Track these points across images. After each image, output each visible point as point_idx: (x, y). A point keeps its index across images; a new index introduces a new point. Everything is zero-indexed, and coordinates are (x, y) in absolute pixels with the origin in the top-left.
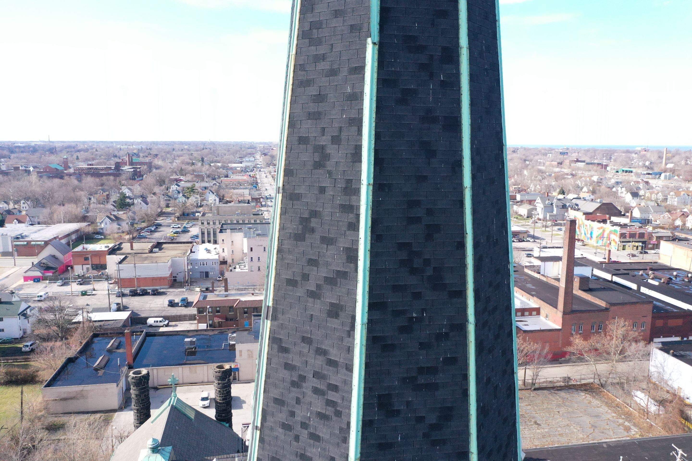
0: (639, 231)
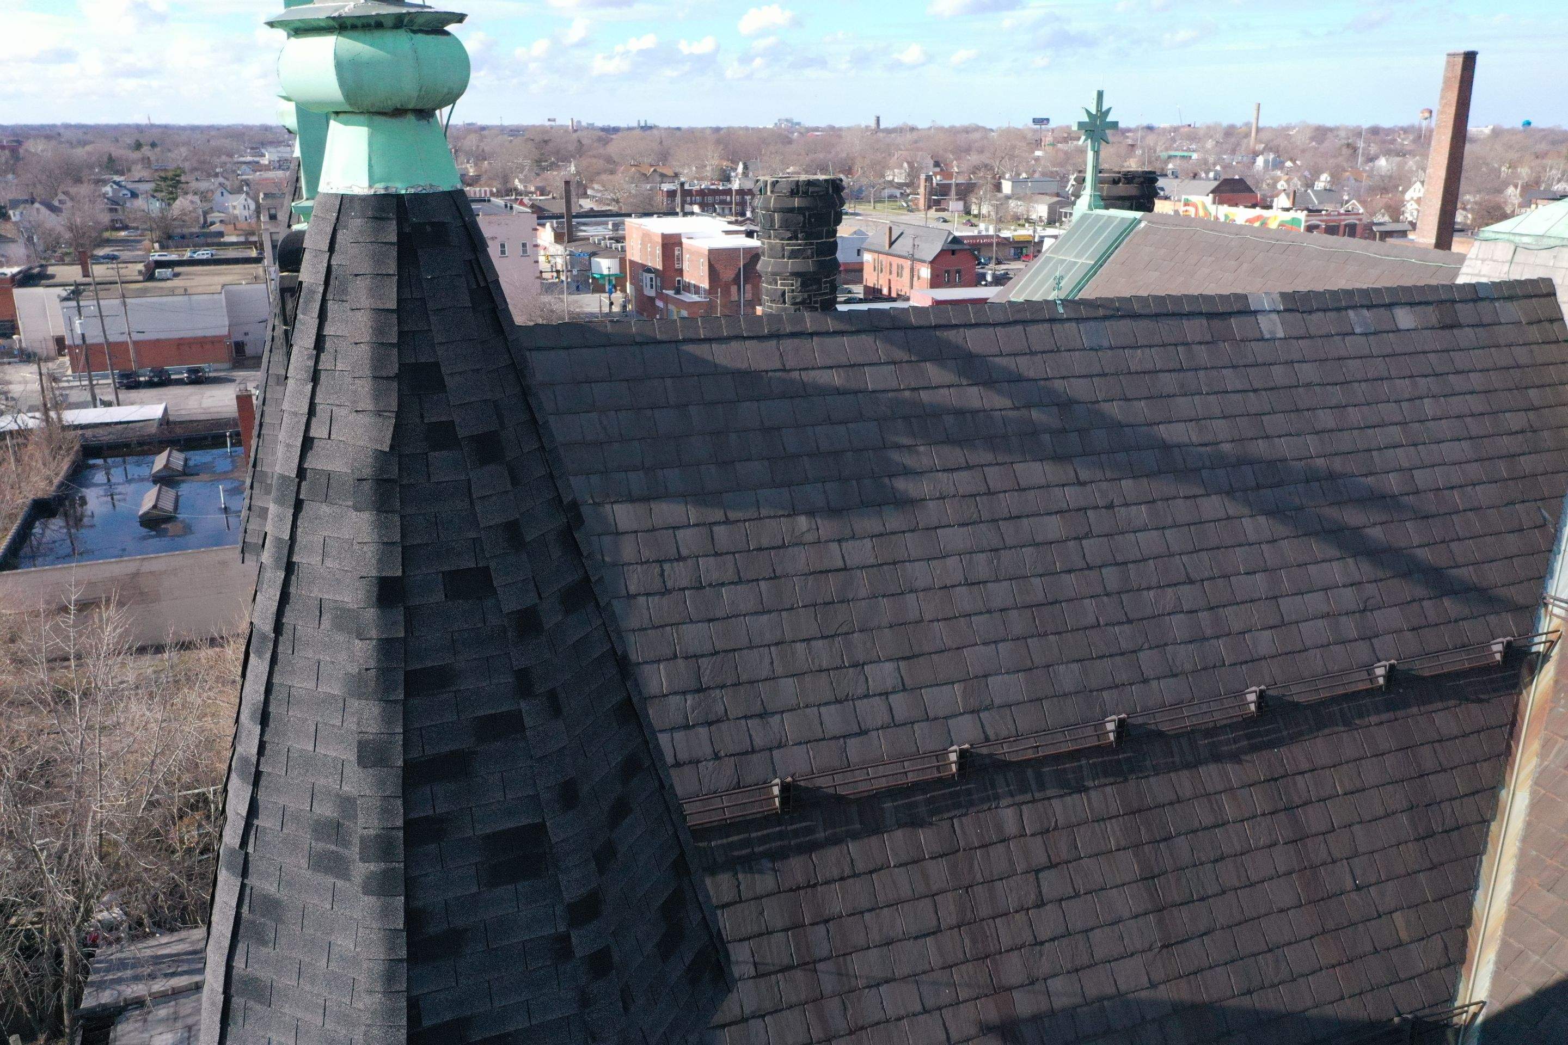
0: (1344, 220)
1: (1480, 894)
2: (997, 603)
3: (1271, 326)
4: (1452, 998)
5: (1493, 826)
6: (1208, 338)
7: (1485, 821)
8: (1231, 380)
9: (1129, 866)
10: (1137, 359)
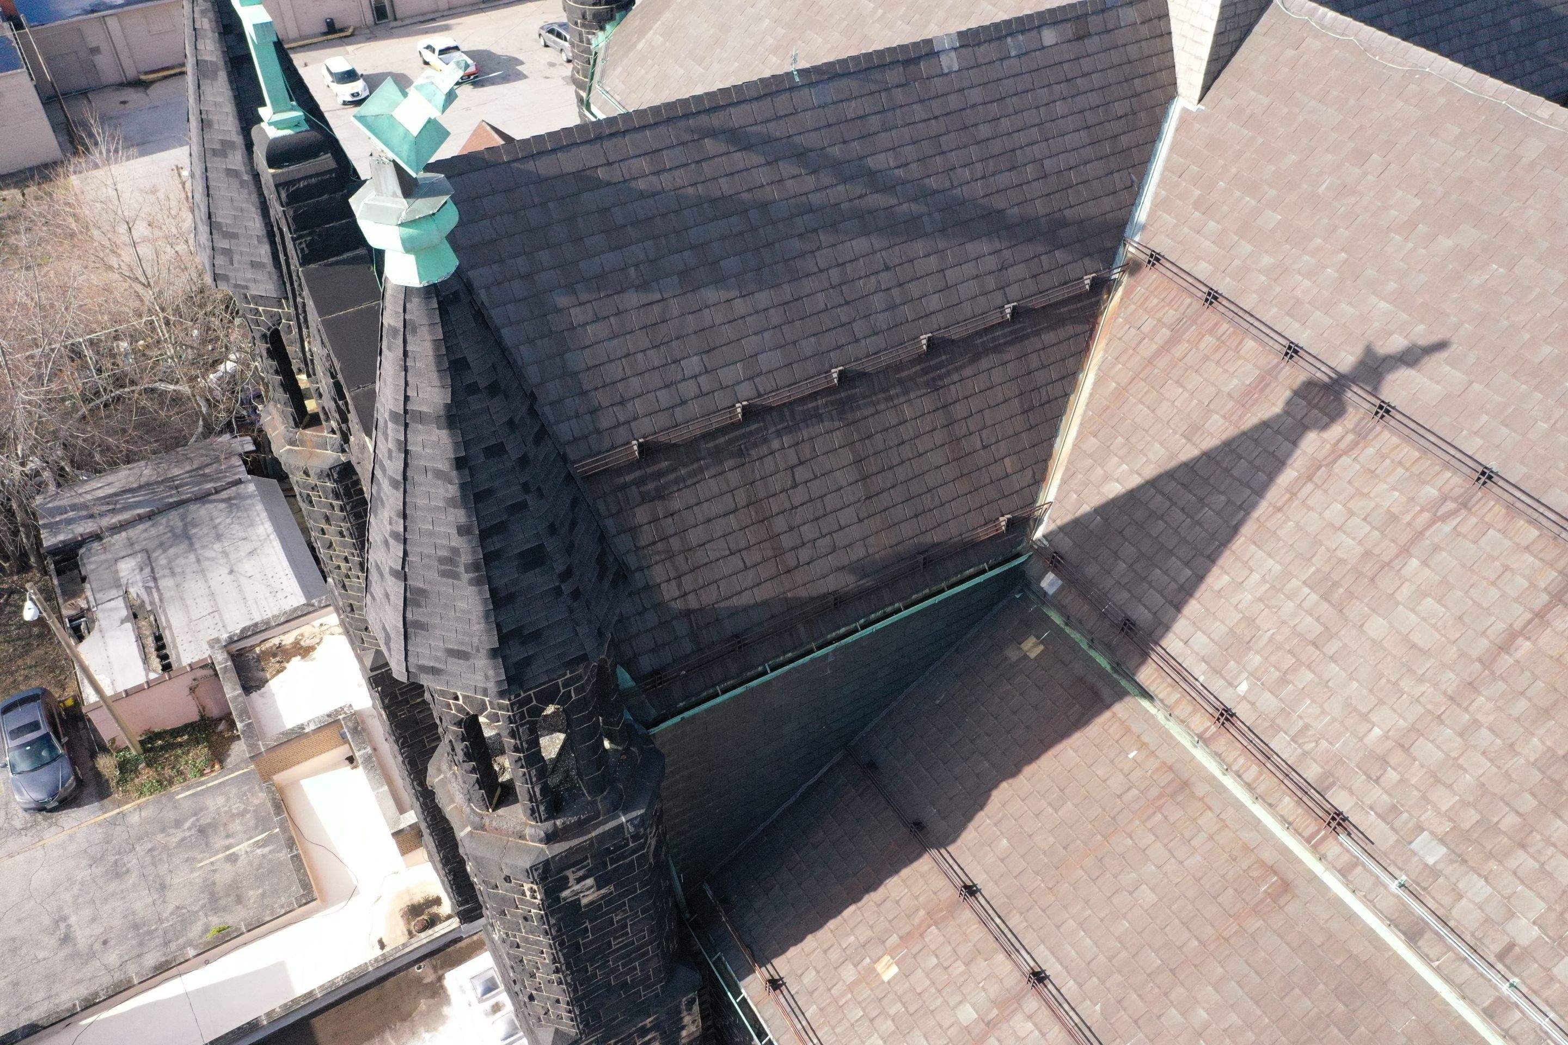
1: (1058, 440)
2: (761, 306)
3: (950, 62)
4: (1035, 501)
5: (1072, 397)
6: (904, 81)
7: (1066, 395)
8: (919, 112)
9: (847, 456)
10: (852, 109)
